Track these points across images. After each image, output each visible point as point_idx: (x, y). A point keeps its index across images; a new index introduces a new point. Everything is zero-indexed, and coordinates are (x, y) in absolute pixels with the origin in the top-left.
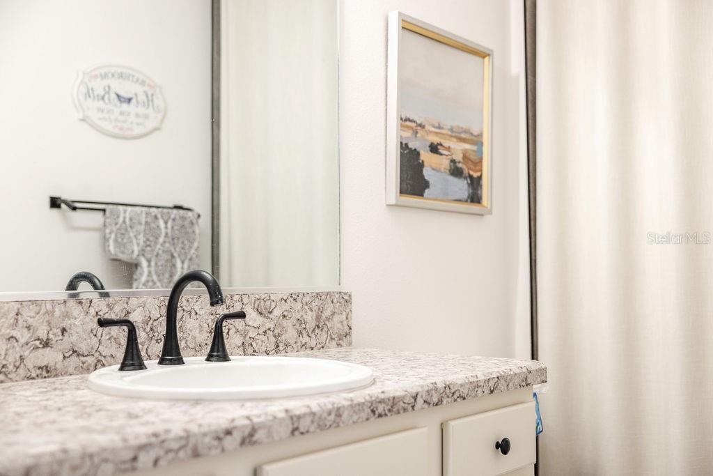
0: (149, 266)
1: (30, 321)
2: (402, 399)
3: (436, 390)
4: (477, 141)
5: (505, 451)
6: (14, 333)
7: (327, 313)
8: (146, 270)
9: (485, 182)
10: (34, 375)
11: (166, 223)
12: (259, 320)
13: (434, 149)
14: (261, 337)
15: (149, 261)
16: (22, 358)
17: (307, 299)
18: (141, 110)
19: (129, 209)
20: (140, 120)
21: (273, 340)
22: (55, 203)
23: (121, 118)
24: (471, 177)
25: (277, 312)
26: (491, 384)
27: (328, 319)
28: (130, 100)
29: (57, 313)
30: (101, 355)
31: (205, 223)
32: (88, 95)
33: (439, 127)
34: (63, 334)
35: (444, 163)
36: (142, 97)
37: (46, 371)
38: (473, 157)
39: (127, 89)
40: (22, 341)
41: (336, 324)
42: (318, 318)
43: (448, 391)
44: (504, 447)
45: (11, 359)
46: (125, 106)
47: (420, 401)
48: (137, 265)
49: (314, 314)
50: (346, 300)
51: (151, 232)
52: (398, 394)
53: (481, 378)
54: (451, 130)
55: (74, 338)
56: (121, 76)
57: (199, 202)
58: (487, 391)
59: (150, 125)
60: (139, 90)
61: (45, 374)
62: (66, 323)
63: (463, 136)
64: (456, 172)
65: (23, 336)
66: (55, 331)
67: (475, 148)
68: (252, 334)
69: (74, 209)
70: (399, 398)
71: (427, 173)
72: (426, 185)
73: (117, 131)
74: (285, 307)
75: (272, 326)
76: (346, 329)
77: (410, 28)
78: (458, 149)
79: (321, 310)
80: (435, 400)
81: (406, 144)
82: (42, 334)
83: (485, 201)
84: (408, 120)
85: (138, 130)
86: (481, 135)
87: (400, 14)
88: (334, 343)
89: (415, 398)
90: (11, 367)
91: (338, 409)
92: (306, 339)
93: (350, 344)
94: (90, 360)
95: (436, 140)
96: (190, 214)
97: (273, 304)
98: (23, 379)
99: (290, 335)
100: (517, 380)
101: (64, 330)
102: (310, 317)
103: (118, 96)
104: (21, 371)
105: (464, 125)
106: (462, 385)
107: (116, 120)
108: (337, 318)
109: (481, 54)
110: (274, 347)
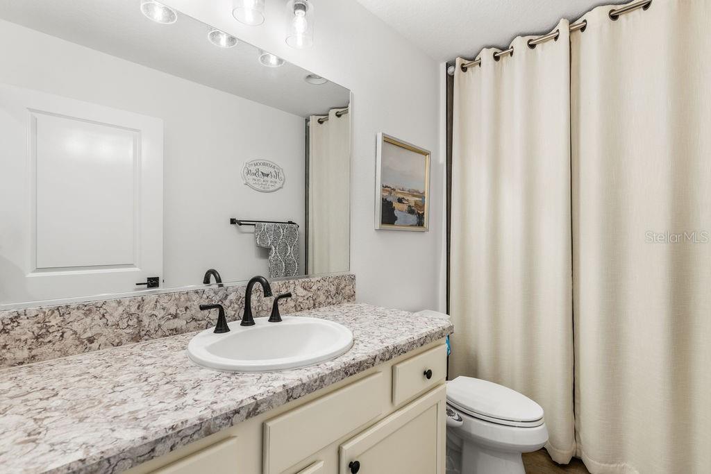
0: (276, 249)
1: (165, 305)
2: (366, 361)
3: (388, 351)
4: (422, 196)
5: (429, 377)
6: (154, 313)
7: (343, 286)
8: (274, 251)
9: (425, 216)
10: (167, 334)
11: (283, 230)
12: (305, 292)
13: (400, 201)
14: (306, 301)
15: (275, 247)
16: (159, 326)
17: (331, 280)
18: (273, 179)
19: (267, 224)
20: (272, 184)
21: (312, 302)
22: (233, 221)
23: (264, 183)
24: (418, 213)
25: (315, 288)
26: (422, 340)
27: (342, 289)
28: (268, 175)
29: (183, 299)
30: (210, 319)
31: (302, 229)
32: (248, 173)
33: (403, 190)
34: (186, 310)
35: (405, 207)
36: (274, 174)
37: (176, 331)
38: (420, 204)
39: (266, 170)
40: (159, 316)
41: (347, 291)
42: (337, 289)
43: (395, 350)
44: (428, 374)
45: (152, 327)
46: (266, 178)
47: (378, 360)
48: (270, 249)
49: (335, 287)
50: (353, 278)
51: (277, 234)
52: (363, 359)
53: (416, 338)
54: (409, 191)
55: (193, 312)
56: (264, 164)
57: (300, 221)
58: (419, 345)
59: (277, 186)
60: (272, 170)
61: (174, 333)
62: (188, 304)
63: (415, 194)
64: (411, 211)
65: (160, 313)
66: (181, 309)
67: (421, 199)
68: (300, 300)
69: (241, 224)
70: (363, 361)
71: (396, 213)
72: (396, 218)
73: (262, 189)
74: (319, 284)
75: (311, 295)
76: (353, 293)
77: (388, 141)
78: (412, 200)
79: (339, 285)
80: (387, 357)
81: (386, 199)
82: (173, 311)
83: (425, 225)
84: (386, 187)
85: (272, 189)
86: (424, 193)
87: (383, 134)
88: (346, 300)
89: (375, 359)
90: (152, 332)
91: (322, 377)
92: (330, 300)
93: (355, 300)
94: (203, 322)
95: (401, 196)
96: (294, 225)
97: (313, 284)
98: (161, 337)
99: (322, 298)
100: (436, 335)
101: (187, 308)
102: (333, 289)
103: (262, 173)
104: (160, 333)
105: (416, 189)
106: (404, 345)
107: (262, 184)
108: (347, 288)
109: (425, 153)
110: (312, 305)
